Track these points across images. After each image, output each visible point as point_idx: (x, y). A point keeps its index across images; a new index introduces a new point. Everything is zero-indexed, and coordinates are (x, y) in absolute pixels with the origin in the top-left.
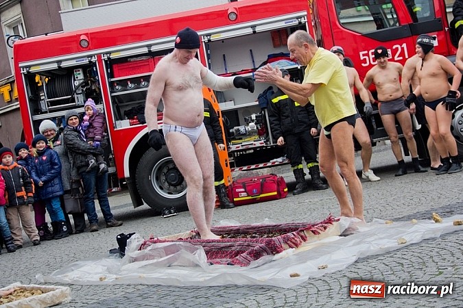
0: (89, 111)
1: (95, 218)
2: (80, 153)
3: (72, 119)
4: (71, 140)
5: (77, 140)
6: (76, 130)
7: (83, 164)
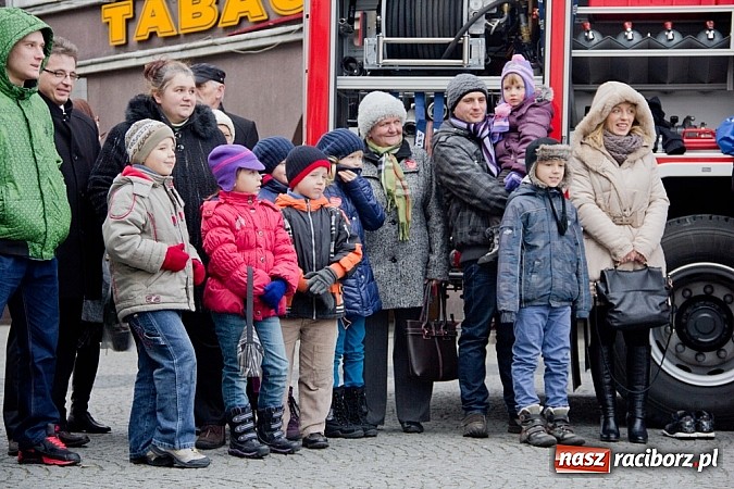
0: (514, 91)
1: (480, 398)
2: (473, 208)
3: (472, 100)
4: (453, 164)
5: (471, 168)
6: (473, 135)
7: (475, 238)
